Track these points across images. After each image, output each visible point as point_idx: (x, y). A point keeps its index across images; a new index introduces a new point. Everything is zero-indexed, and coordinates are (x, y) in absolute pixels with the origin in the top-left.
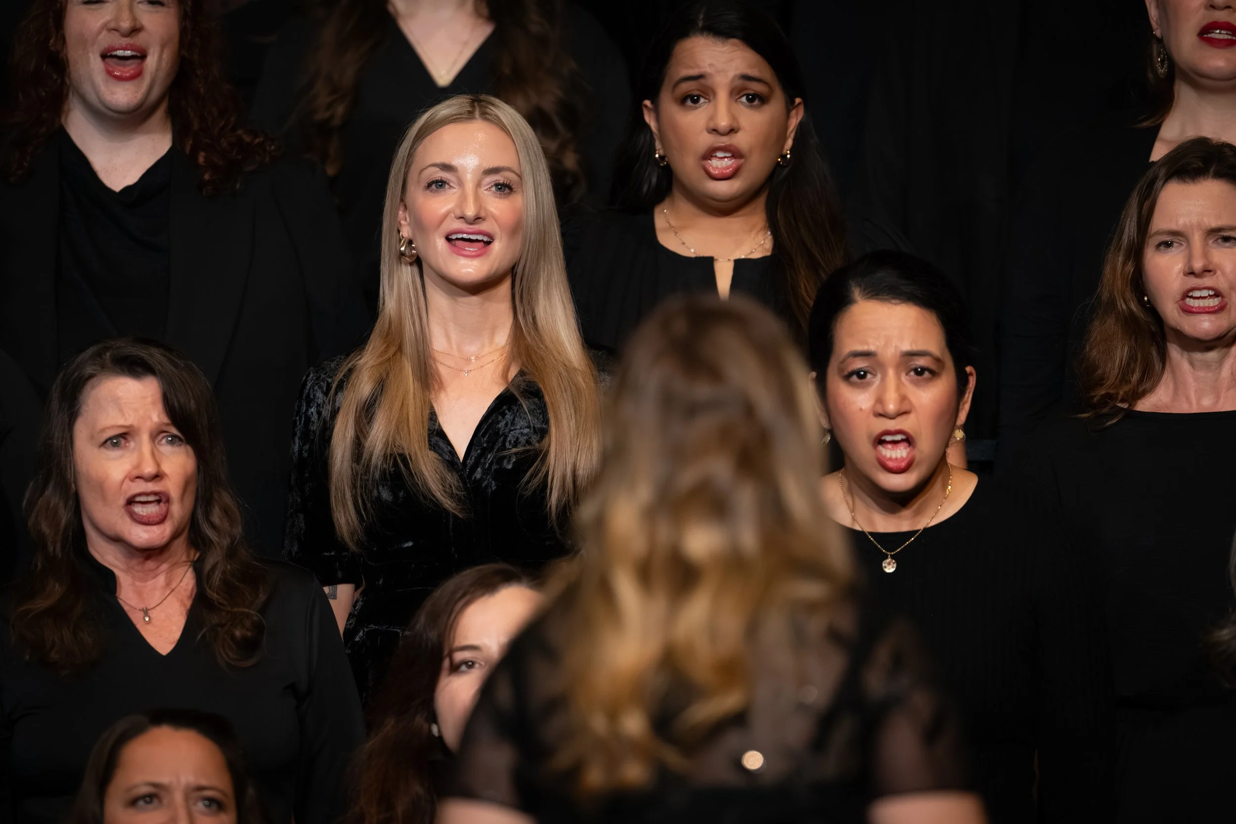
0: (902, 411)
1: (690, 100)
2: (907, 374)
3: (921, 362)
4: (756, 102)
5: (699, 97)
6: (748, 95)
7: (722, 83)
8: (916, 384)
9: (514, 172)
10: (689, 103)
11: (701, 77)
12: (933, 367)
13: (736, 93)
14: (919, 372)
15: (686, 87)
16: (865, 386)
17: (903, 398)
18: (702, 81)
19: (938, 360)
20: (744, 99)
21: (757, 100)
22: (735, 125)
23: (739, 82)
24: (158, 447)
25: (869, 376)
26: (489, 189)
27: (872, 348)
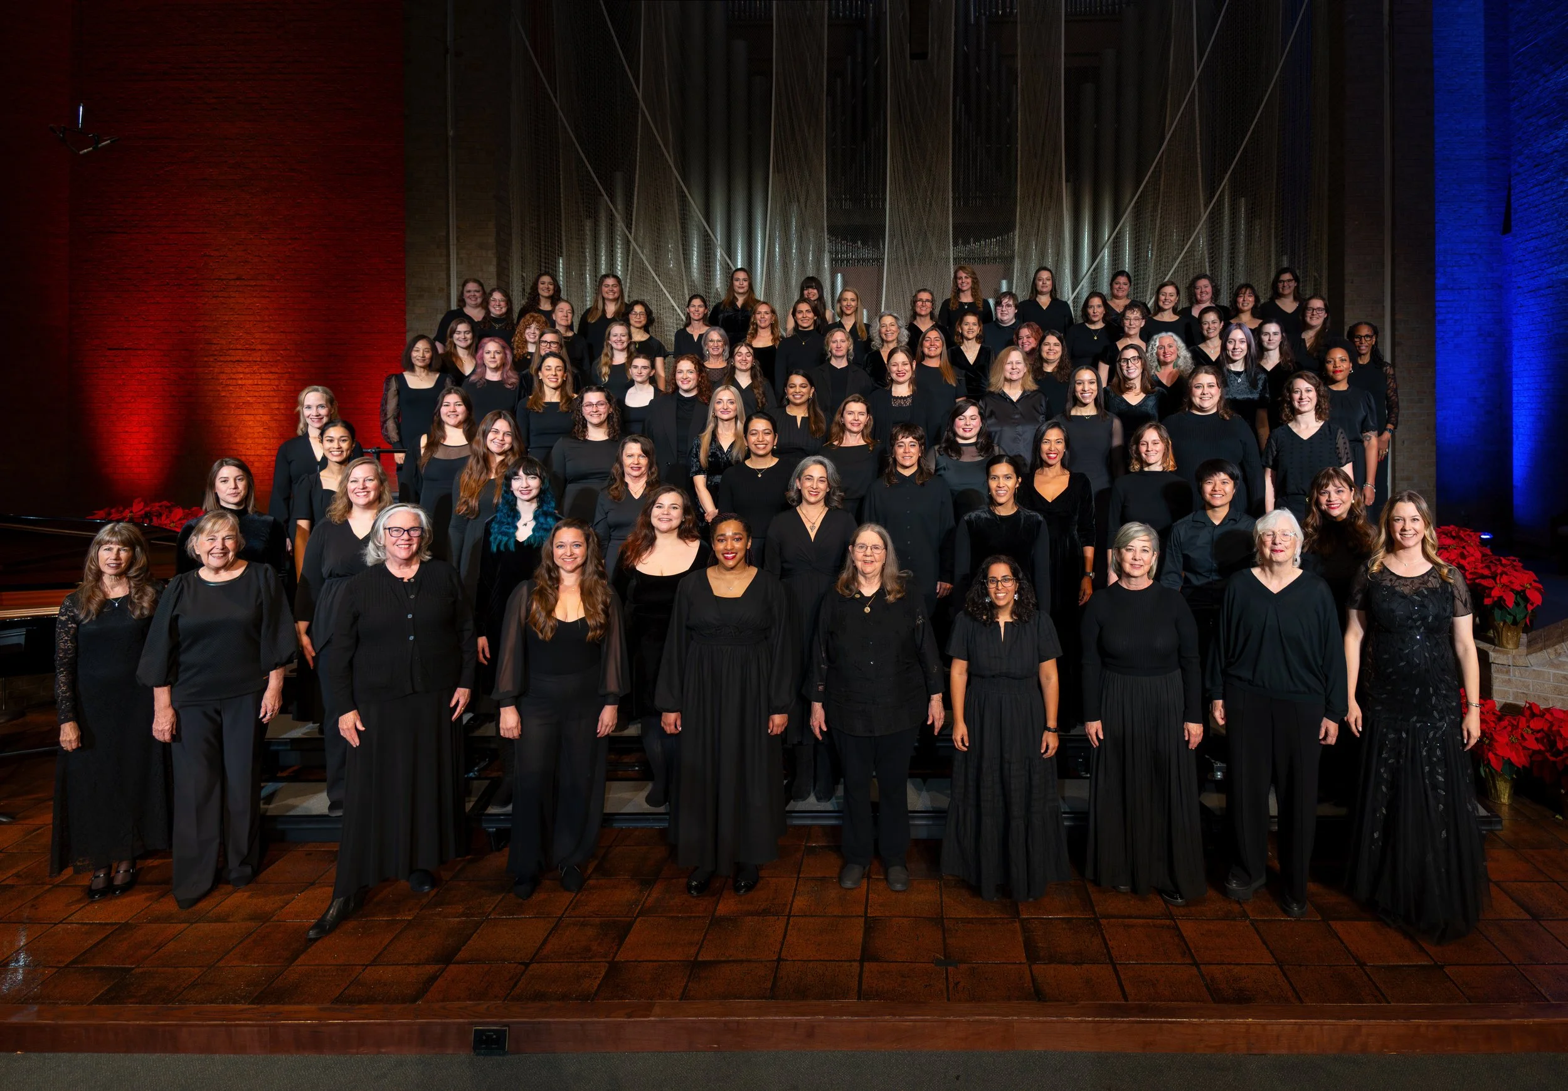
27: (756, 429)
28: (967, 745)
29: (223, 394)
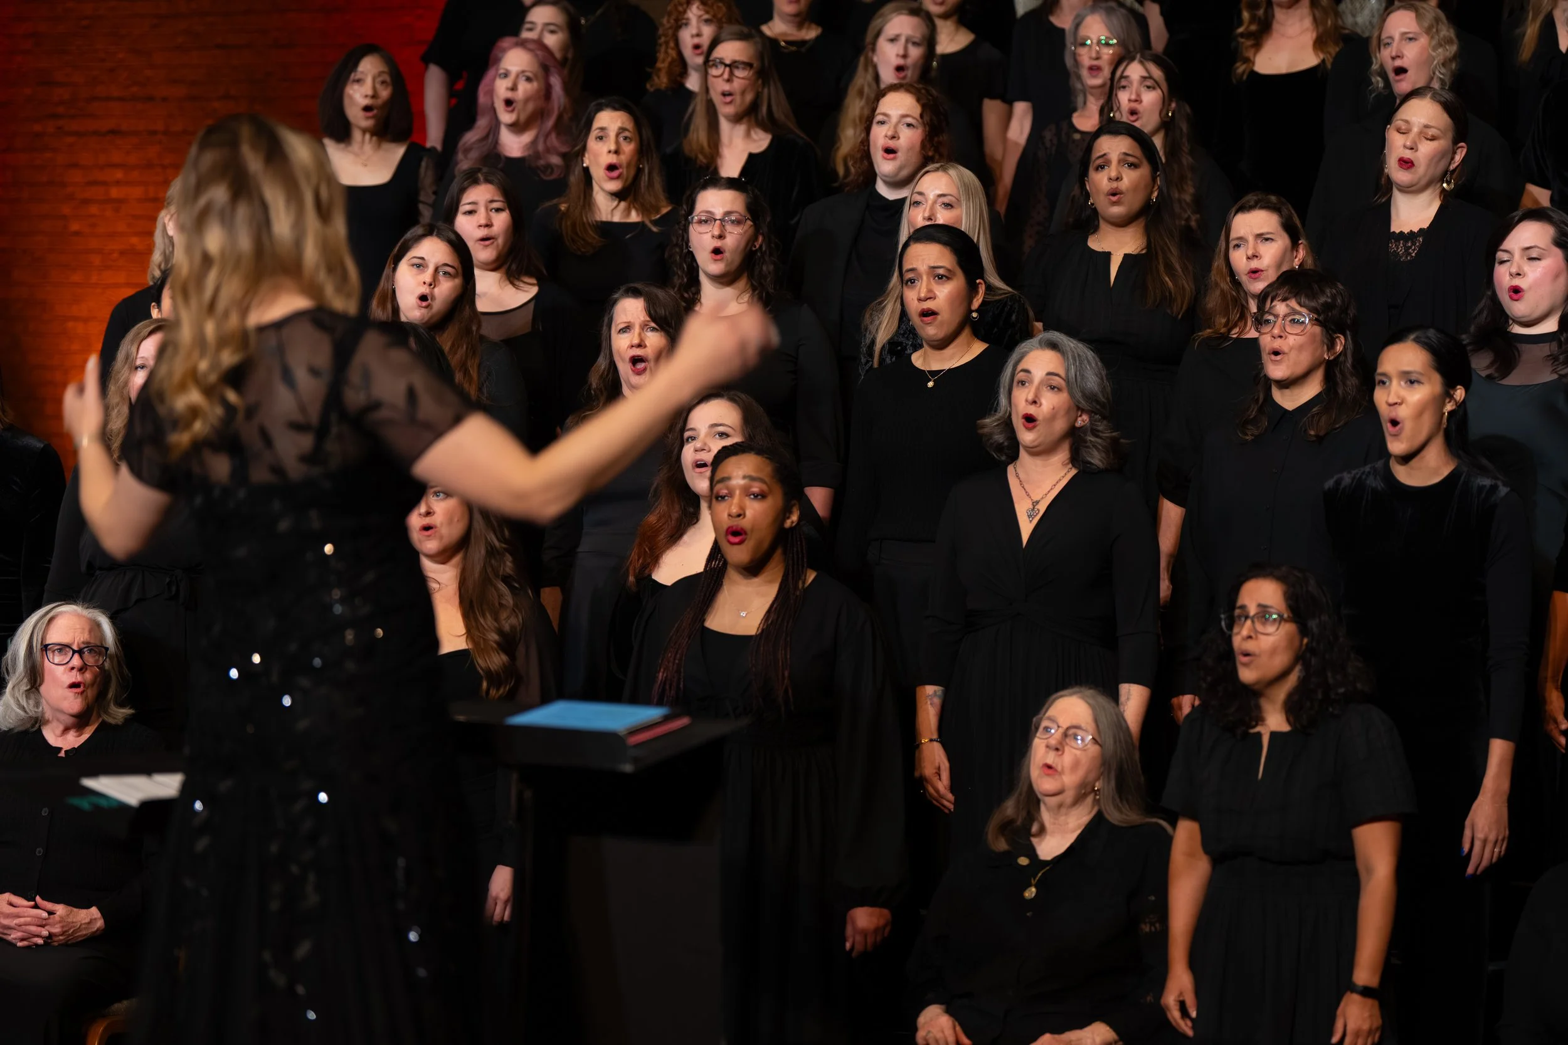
0: (928, 297)
1: (1100, 168)
2: (934, 279)
3: (941, 271)
4: (1133, 167)
5: (1104, 166)
6: (1128, 164)
7: (1114, 157)
8: (938, 284)
9: (954, 197)
10: (1100, 169)
11: (1105, 155)
12: (947, 274)
13: (1121, 162)
14: (940, 277)
15: (1099, 162)
16: (913, 288)
17: (930, 291)
18: (1105, 157)
19: (949, 270)
20: (1126, 165)
21: (1133, 166)
22: (1119, 176)
23: (1122, 157)
24: (646, 333)
25: (916, 282)
26: (940, 206)
27: (914, 266)
28: (1194, 1014)
29: (75, 227)
